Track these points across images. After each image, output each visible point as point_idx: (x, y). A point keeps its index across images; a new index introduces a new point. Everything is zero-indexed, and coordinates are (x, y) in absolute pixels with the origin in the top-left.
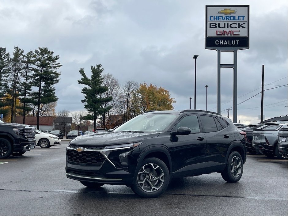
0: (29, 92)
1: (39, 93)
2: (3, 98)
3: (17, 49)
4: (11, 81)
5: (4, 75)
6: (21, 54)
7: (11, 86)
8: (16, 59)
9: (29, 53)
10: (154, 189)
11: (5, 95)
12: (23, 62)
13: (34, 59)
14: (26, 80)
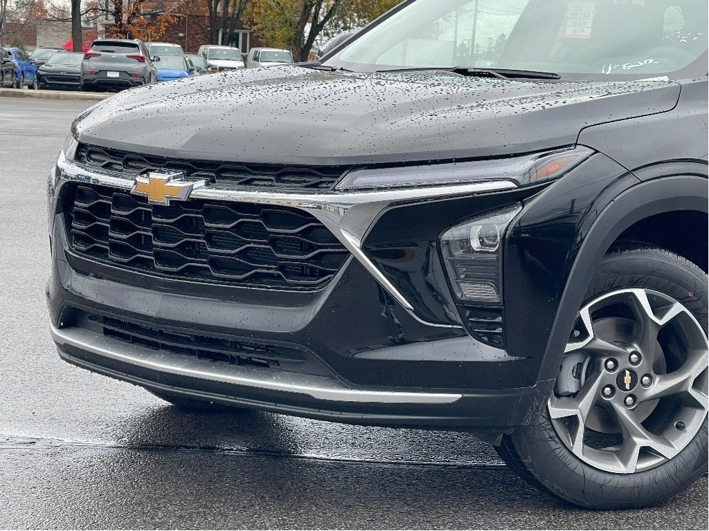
10: (646, 452)
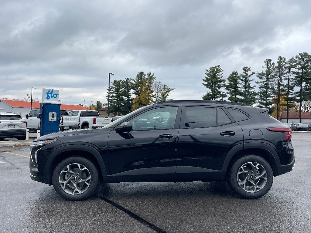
0: (292, 91)
1: (301, 92)
2: (271, 98)
3: (280, 58)
4: (276, 84)
5: (270, 80)
6: (284, 61)
7: (276, 88)
8: (280, 67)
9: (291, 60)
11: (272, 96)
12: (285, 68)
13: (295, 64)
14: (288, 82)
